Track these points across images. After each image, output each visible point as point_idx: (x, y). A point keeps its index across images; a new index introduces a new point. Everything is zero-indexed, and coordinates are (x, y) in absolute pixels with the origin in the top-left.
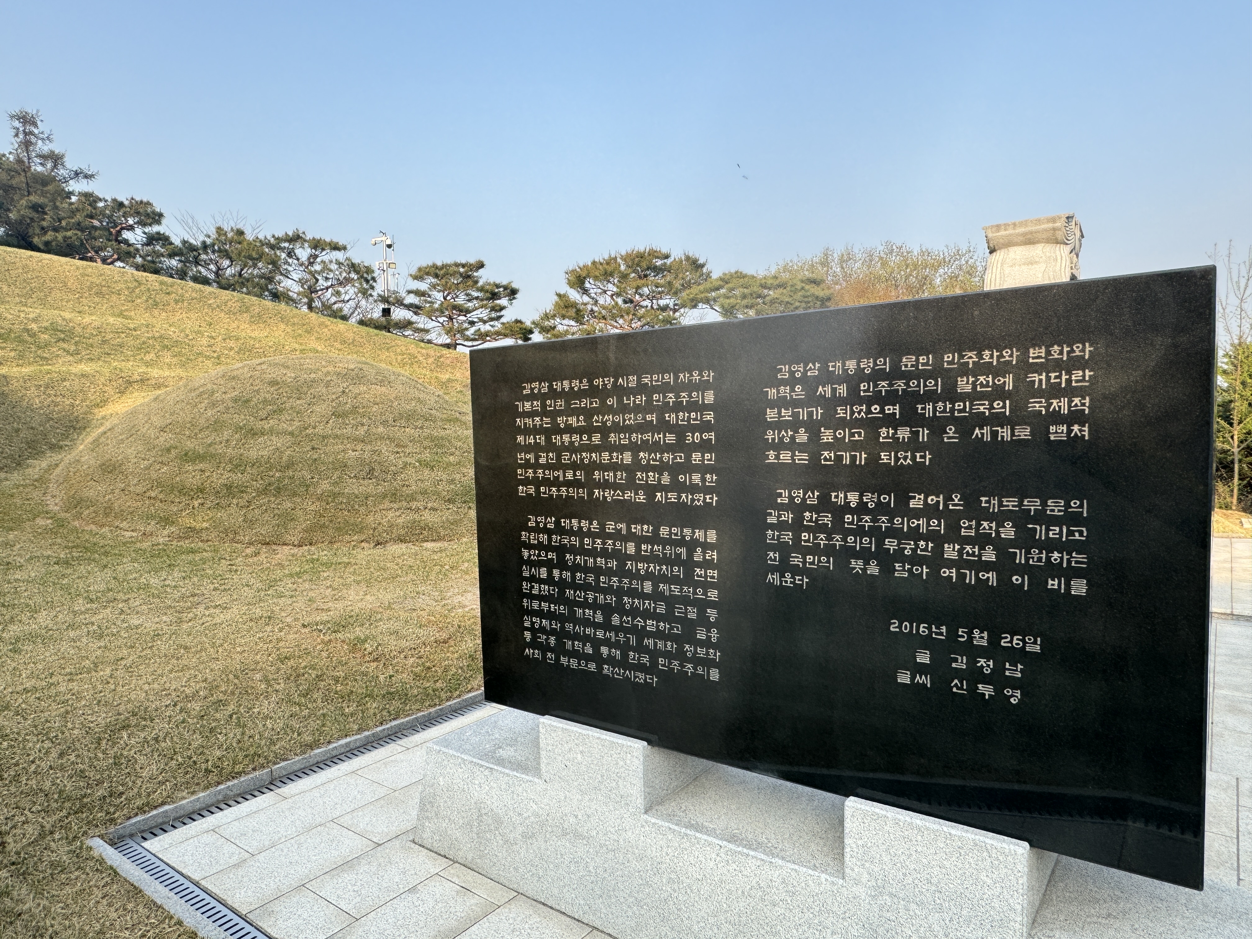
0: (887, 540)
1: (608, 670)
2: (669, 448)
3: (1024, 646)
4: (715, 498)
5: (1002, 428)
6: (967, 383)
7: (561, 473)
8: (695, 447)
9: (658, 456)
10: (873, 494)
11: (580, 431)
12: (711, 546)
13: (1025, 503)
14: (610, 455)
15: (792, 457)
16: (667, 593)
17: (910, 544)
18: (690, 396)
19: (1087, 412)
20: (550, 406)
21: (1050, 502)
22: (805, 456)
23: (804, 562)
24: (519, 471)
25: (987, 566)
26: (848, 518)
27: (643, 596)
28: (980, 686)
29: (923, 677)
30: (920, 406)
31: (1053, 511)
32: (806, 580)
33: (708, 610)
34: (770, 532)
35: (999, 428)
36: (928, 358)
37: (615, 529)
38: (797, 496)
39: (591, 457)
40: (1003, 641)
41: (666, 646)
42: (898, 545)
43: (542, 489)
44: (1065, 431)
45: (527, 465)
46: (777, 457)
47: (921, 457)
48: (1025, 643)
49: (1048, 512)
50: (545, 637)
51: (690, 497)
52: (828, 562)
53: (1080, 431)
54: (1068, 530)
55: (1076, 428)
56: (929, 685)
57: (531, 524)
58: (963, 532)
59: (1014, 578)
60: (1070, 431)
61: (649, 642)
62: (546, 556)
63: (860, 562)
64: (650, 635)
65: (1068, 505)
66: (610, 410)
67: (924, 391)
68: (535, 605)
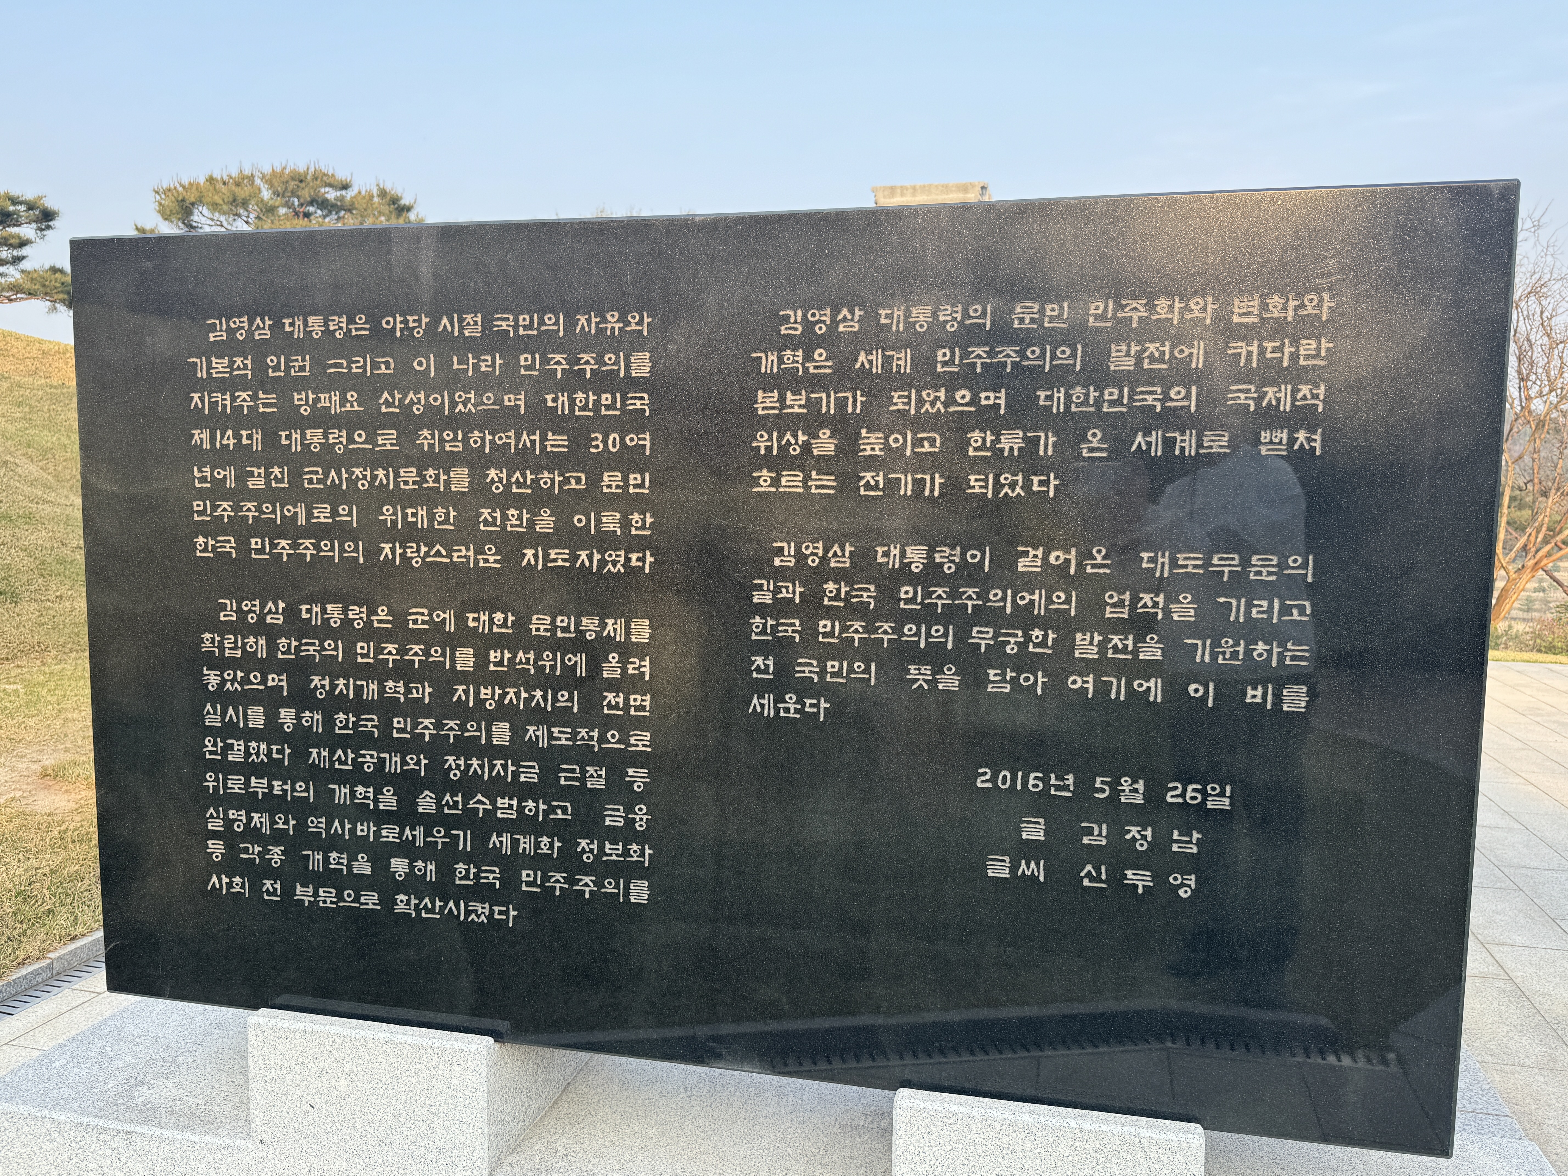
0: (975, 630)
1: (408, 903)
2: (554, 462)
3: (1204, 800)
4: (649, 559)
5: (1183, 433)
6: (1128, 353)
7: (301, 509)
8: (608, 462)
9: (530, 477)
10: (953, 548)
11: (349, 422)
12: (640, 651)
13: (1215, 561)
14: (419, 474)
15: (805, 481)
16: (544, 743)
17: (1016, 635)
18: (600, 361)
19: (1320, 410)
20: (276, 368)
21: (1254, 560)
22: (829, 480)
23: (822, 673)
24: (198, 506)
25: (1148, 669)
26: (905, 592)
27: (492, 752)
28: (1129, 873)
29: (1033, 865)
30: (1042, 394)
31: (1259, 573)
32: (824, 705)
33: (630, 771)
34: (758, 620)
35: (1177, 435)
36: (1061, 308)
37: (430, 622)
38: (812, 554)
39: (374, 477)
40: (1170, 794)
41: (537, 845)
42: (994, 637)
43: (255, 543)
44: (1284, 441)
45: (217, 491)
46: (776, 482)
47: (1041, 483)
48: (1204, 792)
49: (1252, 577)
50: (257, 849)
51: (597, 557)
52: (867, 670)
53: (1309, 440)
54: (1282, 605)
55: (1302, 435)
56: (1042, 879)
57: (228, 615)
58: (1109, 613)
59: (1192, 688)
60: (1292, 440)
61: (501, 842)
62: (264, 681)
63: (926, 670)
64: (505, 826)
65: (1282, 565)
66: (421, 382)
67: (1051, 366)
68: (236, 784)
